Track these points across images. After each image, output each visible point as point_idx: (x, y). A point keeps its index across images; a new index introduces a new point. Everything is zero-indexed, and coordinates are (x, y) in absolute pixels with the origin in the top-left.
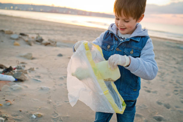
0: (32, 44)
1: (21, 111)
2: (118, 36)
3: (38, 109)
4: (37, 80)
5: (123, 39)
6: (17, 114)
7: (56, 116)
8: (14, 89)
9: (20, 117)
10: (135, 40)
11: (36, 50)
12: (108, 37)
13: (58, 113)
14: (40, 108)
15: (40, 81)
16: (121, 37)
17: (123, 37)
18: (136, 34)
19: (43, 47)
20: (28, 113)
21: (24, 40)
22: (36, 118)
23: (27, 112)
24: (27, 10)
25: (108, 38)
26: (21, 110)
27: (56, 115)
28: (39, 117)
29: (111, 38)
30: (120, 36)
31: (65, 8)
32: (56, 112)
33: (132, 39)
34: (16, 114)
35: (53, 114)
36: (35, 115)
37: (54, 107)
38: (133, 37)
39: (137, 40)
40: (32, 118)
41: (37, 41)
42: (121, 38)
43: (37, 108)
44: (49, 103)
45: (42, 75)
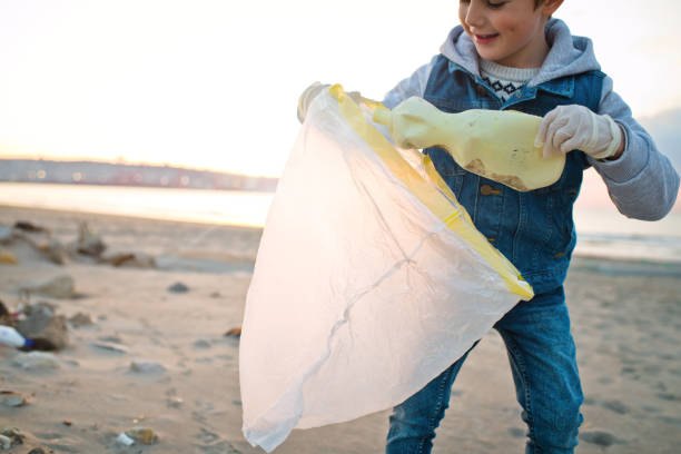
0: (66, 260)
1: (68, 424)
2: (487, 79)
3: (135, 421)
4: (111, 349)
5: (505, 89)
6: (57, 432)
7: (210, 441)
8: (26, 365)
9: (69, 441)
10: (557, 92)
11: (83, 275)
12: (444, 82)
13: (218, 433)
14: (142, 417)
15: (120, 351)
16: (498, 83)
17: (504, 83)
18: (556, 69)
19: (108, 270)
20: (98, 432)
21: (33, 246)
22: (133, 445)
23: (95, 428)
24: (23, 180)
25: (446, 87)
26: (68, 420)
27: (210, 437)
28: (145, 444)
29: (458, 88)
30: (493, 80)
31: (166, 169)
32: (208, 429)
33: (543, 88)
34: (50, 432)
35: (199, 437)
36: (129, 436)
37: (198, 417)
38: (546, 83)
39: (564, 93)
40: (119, 445)
41: (83, 252)
42: (497, 86)
43: (131, 419)
44: (176, 405)
45: (123, 337)
